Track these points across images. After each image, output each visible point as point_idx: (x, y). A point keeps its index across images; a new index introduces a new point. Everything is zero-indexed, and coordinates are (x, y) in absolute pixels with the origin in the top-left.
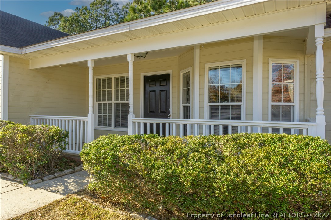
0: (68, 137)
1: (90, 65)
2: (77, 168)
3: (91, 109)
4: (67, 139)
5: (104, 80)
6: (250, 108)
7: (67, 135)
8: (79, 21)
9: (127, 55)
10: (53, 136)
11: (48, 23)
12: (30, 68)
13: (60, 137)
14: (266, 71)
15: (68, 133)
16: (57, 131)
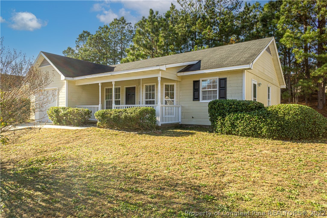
0: (92, 113)
1: (100, 85)
2: (95, 125)
3: (100, 102)
4: (91, 114)
5: (109, 89)
6: (157, 101)
7: (91, 112)
8: (101, 38)
9: (112, 82)
10: (86, 112)
11: (78, 39)
12: (76, 85)
13: (89, 113)
14: (162, 87)
15: (92, 111)
16: (87, 110)
